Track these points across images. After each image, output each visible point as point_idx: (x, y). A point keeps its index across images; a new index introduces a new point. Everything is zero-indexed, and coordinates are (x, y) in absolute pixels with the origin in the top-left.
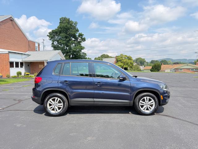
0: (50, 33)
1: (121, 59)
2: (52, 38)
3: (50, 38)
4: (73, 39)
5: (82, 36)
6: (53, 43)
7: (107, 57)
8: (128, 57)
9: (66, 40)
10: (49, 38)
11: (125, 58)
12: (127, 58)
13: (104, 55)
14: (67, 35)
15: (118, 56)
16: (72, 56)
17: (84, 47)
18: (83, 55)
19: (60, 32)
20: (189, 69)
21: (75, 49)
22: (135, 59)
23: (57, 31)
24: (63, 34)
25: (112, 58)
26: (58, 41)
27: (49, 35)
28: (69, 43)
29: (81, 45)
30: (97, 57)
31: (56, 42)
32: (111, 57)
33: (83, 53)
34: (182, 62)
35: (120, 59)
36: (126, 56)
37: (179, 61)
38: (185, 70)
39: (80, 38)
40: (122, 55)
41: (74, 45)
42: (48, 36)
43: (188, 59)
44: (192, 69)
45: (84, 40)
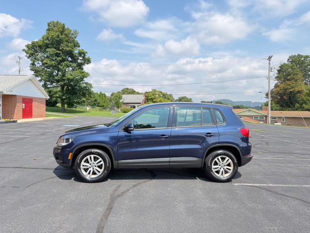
0: (28, 46)
1: (153, 97)
2: (32, 54)
3: (28, 55)
4: (70, 59)
5: (84, 55)
6: (33, 64)
7: (133, 92)
8: (164, 95)
9: (56, 59)
10: (25, 54)
11: (159, 95)
12: (162, 95)
13: (128, 89)
14: (58, 52)
15: (149, 92)
16: (67, 87)
17: (88, 74)
18: (86, 87)
19: (47, 46)
20: (251, 117)
21: (71, 75)
22: (178, 98)
23: (41, 43)
24: (51, 51)
25: (139, 95)
26: (42, 61)
27: (26, 48)
28: (61, 66)
29: (82, 69)
30: (116, 92)
31: (40, 62)
32: (138, 93)
33: (85, 83)
34: (245, 106)
35: (151, 98)
36: (161, 92)
37: (241, 104)
38: (246, 117)
39: (81, 58)
40: (154, 91)
41: (71, 69)
42: (24, 50)
43: (253, 102)
44: (256, 117)
45: (88, 61)
